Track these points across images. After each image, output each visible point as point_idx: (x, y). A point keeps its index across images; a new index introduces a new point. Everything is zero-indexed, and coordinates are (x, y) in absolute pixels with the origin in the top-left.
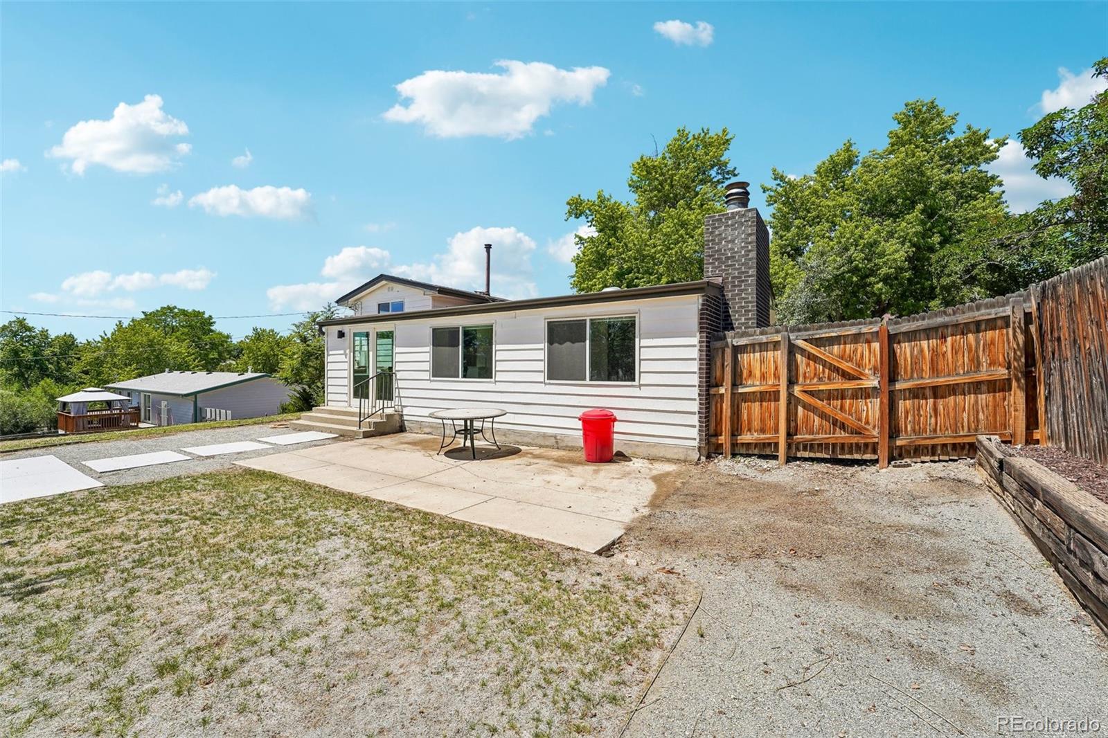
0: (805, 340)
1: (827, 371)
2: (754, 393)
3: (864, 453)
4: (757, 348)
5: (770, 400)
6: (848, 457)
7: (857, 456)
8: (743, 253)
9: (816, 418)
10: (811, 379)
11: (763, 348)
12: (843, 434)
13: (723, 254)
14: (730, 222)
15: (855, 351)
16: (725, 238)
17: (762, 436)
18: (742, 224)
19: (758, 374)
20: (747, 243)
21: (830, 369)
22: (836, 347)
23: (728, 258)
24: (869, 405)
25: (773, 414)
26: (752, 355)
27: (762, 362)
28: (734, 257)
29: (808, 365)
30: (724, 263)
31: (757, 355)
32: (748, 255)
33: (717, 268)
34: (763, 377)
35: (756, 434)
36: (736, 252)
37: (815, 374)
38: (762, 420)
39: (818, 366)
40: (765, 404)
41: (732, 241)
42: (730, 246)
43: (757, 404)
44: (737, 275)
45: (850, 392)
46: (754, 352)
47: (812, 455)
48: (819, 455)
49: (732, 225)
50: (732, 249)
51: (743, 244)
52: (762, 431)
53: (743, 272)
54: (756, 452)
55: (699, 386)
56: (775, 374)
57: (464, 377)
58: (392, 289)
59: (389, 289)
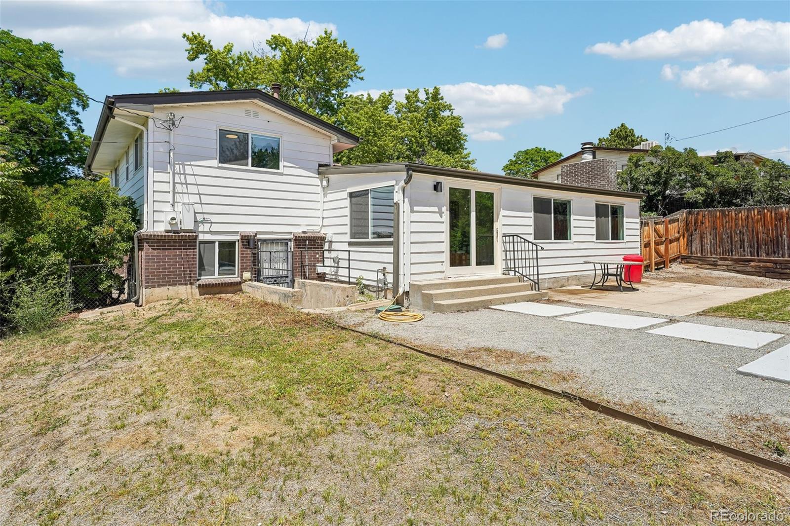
7: (662, 266)
9: (656, 253)
12: (660, 259)
16: (610, 171)
24: (663, 247)
25: (650, 253)
33: (608, 185)
35: (647, 262)
37: (655, 236)
45: (660, 243)
48: (658, 267)
56: (649, 236)
57: (555, 239)
58: (256, 115)
59: (248, 112)
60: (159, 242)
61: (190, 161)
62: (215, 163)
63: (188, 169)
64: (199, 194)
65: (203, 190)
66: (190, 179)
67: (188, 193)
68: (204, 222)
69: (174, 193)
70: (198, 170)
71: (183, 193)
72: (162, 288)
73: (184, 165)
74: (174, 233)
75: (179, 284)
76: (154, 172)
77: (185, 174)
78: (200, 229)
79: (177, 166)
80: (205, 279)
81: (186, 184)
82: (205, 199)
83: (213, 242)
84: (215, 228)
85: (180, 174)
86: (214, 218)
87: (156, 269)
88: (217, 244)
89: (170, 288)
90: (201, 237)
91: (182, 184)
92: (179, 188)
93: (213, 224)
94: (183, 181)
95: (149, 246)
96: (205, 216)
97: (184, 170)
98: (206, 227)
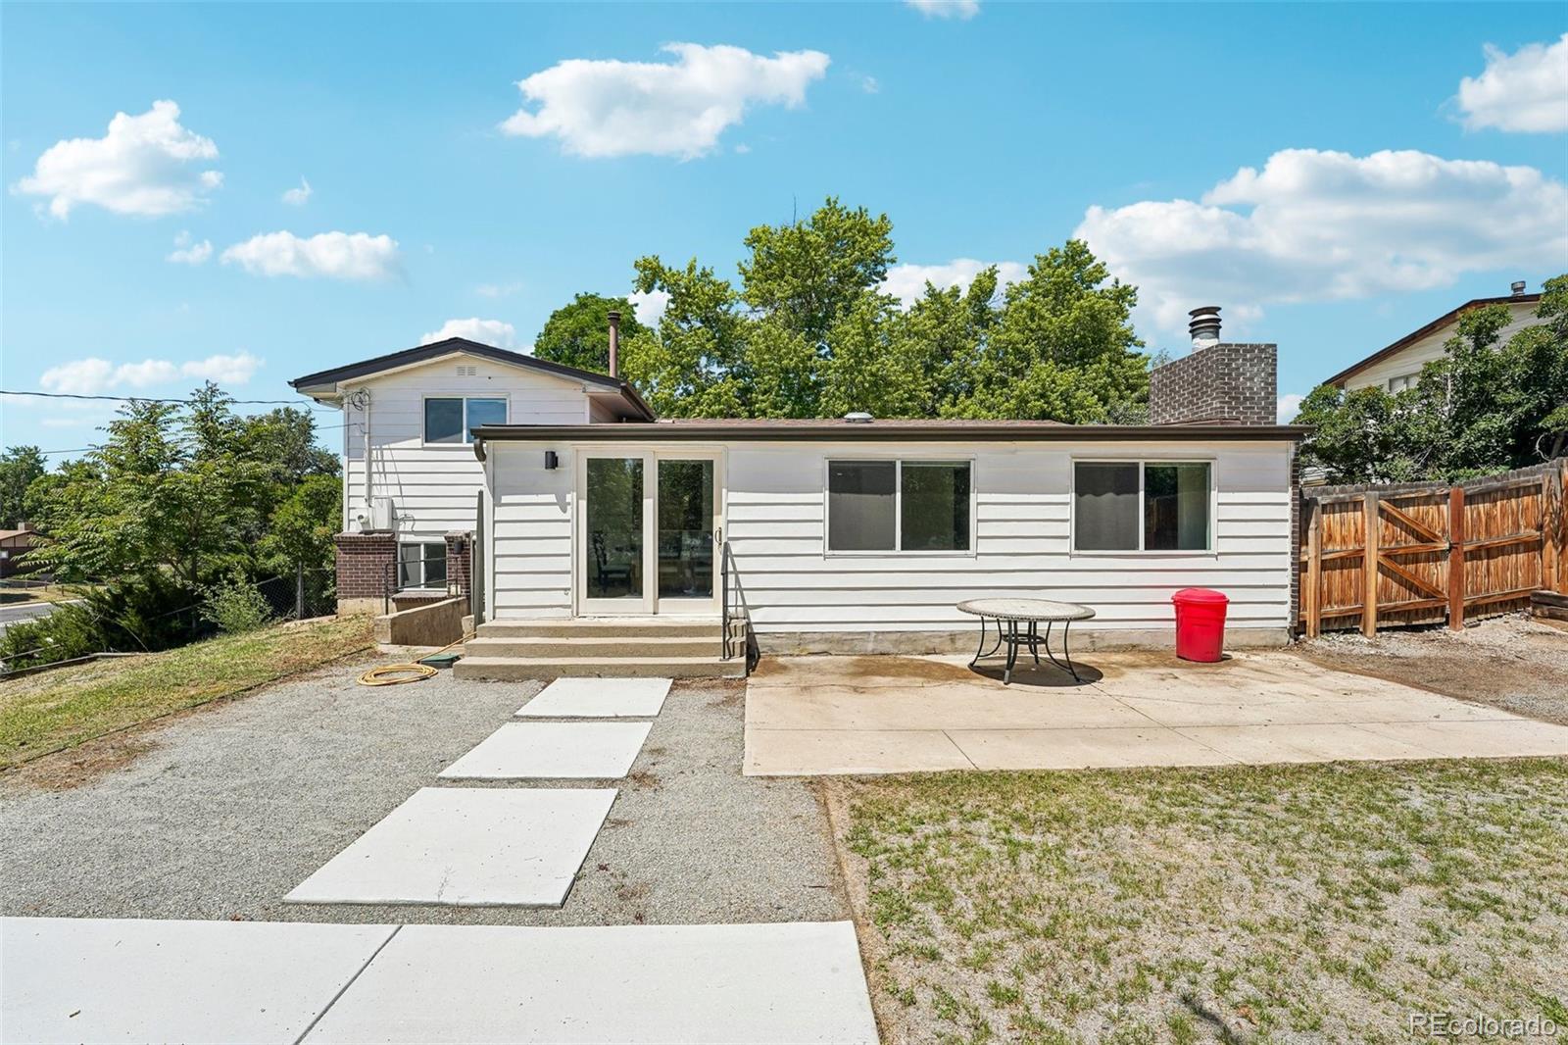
0: (1388, 501)
1: (1403, 533)
2: (1334, 559)
3: (1435, 617)
4: (1337, 508)
5: (1350, 567)
6: (1421, 622)
7: (1429, 621)
8: (1263, 394)
9: (1395, 585)
10: (1390, 542)
11: (1343, 507)
12: (1418, 600)
13: (1242, 393)
14: (1248, 356)
15: (1428, 512)
16: (1243, 374)
17: (1342, 608)
18: (1262, 360)
19: (1338, 538)
20: (1266, 383)
21: (1406, 532)
22: (1411, 508)
23: (1246, 399)
24: (1439, 568)
25: (1353, 584)
26: (1332, 516)
27: (1342, 524)
28: (1254, 398)
29: (1387, 527)
30: (1242, 404)
31: (1337, 515)
32: (1268, 398)
33: (1234, 408)
34: (1344, 540)
35: (1336, 607)
36: (1255, 393)
37: (1393, 537)
38: (1343, 590)
39: (1395, 528)
40: (1345, 571)
41: (1251, 379)
42: (1248, 384)
43: (1338, 571)
44: (1256, 419)
45: (1423, 556)
46: (1334, 513)
47: (1390, 624)
48: (1396, 623)
49: (1251, 360)
50: (1251, 388)
51: (1262, 384)
52: (1343, 602)
53: (1263, 418)
54: (1336, 627)
55: (1292, 553)
56: (1355, 538)
57: (902, 549)
58: (472, 372)
59: (461, 370)
60: (353, 545)
61: (388, 443)
62: (418, 442)
63: (387, 455)
64: (400, 485)
65: (404, 479)
66: (389, 467)
67: (387, 485)
68: (405, 519)
69: (370, 486)
70: (397, 455)
71: (380, 485)
72: (355, 600)
73: (382, 449)
74: (366, 534)
75: (374, 596)
76: (349, 462)
77: (383, 461)
78: (401, 529)
79: (374, 452)
80: (408, 592)
81: (385, 473)
82: (406, 490)
83: (418, 545)
84: (419, 526)
85: (377, 461)
86: (417, 515)
87: (348, 577)
88: (422, 547)
89: (363, 599)
90: (402, 538)
91: (379, 473)
92: (376, 478)
93: (416, 522)
94: (381, 470)
95: (341, 549)
96: (407, 512)
97: (382, 456)
98: (407, 526)
